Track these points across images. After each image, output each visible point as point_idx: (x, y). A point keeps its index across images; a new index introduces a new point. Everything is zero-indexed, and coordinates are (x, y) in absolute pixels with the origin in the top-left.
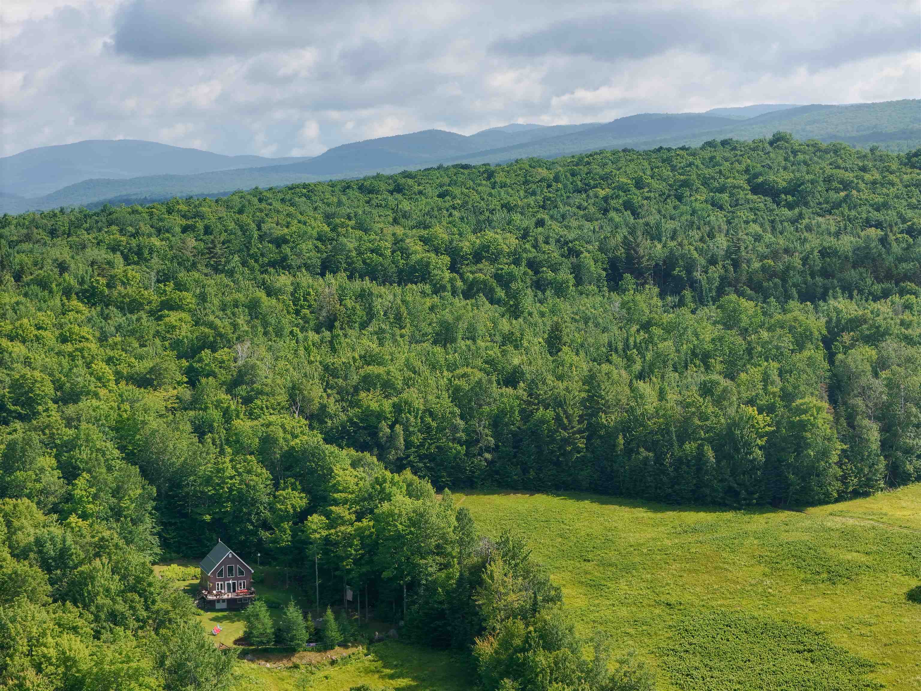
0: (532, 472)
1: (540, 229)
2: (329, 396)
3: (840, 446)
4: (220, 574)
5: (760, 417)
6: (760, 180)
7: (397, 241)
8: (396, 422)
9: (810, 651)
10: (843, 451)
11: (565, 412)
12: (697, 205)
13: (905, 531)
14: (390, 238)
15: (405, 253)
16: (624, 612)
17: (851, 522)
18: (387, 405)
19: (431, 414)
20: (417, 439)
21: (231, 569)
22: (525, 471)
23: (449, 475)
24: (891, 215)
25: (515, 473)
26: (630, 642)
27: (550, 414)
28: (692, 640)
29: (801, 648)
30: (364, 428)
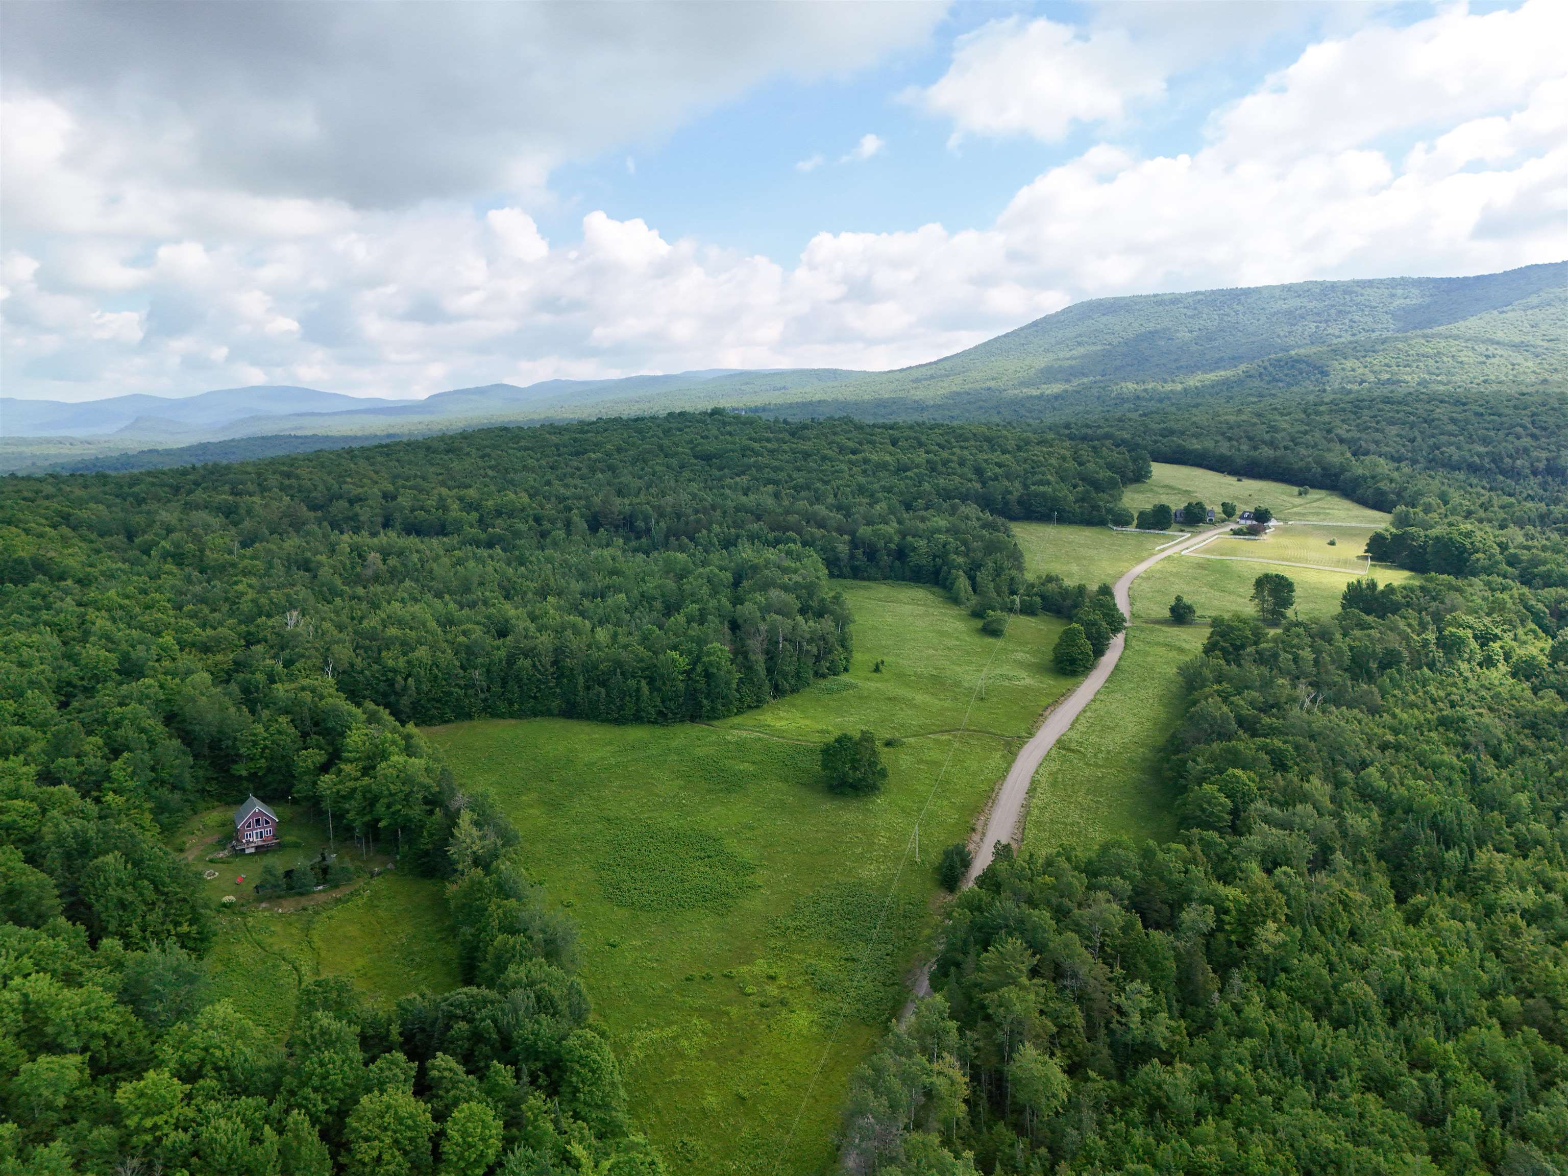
0: (516, 706)
1: (547, 488)
2: (357, 655)
3: (738, 676)
4: (249, 826)
5: (681, 660)
6: (699, 448)
7: (441, 499)
8: (409, 675)
9: (709, 857)
10: (740, 679)
11: (540, 661)
12: (658, 468)
13: (781, 740)
14: (436, 497)
15: (445, 509)
16: (574, 830)
17: (744, 734)
18: (402, 663)
19: (437, 666)
20: (425, 687)
21: (258, 821)
22: (511, 704)
23: (453, 712)
24: (782, 475)
25: (503, 707)
26: (577, 859)
27: (527, 663)
28: (623, 854)
29: (703, 854)
30: (385, 681)
